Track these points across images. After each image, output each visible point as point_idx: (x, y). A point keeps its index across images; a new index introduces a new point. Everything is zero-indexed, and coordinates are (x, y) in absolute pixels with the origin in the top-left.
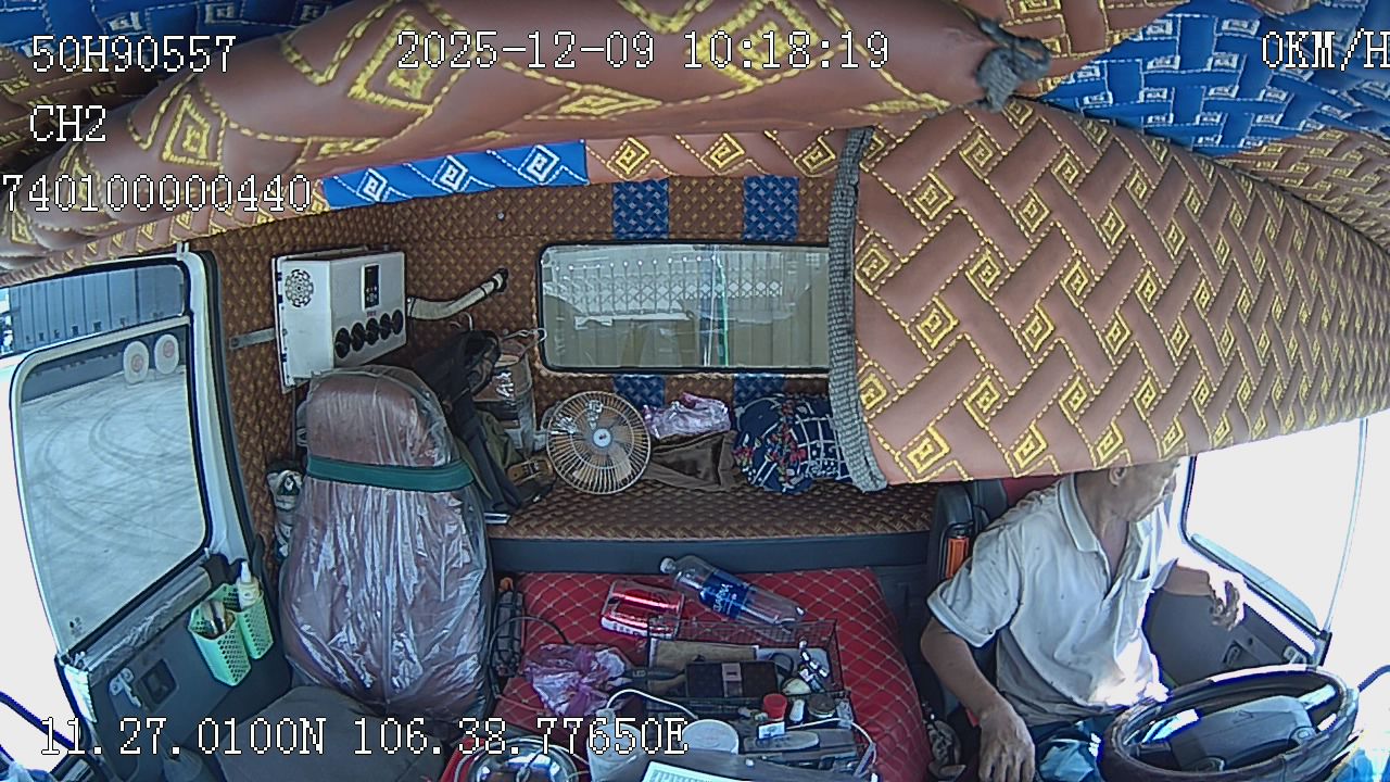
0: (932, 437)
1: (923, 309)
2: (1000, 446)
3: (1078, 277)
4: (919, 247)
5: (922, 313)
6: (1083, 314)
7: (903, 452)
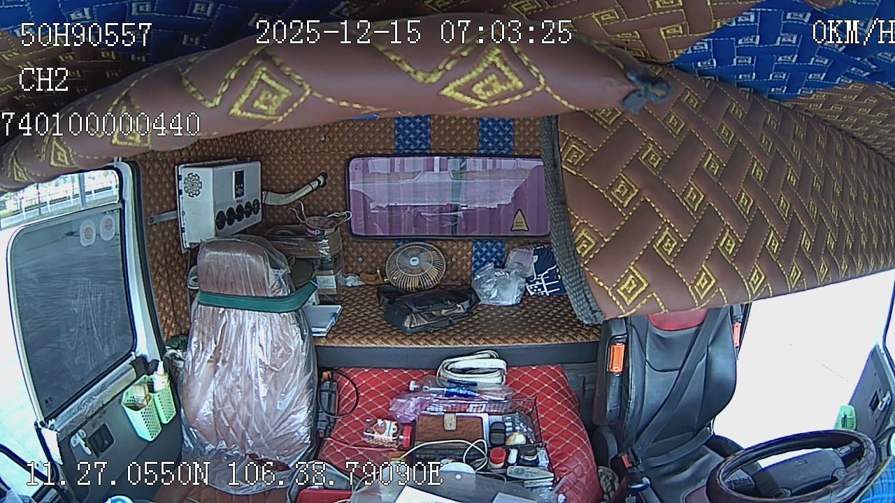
0: (634, 274)
1: (613, 180)
2: (684, 280)
3: (713, 164)
4: (604, 141)
5: (613, 183)
6: (721, 187)
7: (613, 287)
